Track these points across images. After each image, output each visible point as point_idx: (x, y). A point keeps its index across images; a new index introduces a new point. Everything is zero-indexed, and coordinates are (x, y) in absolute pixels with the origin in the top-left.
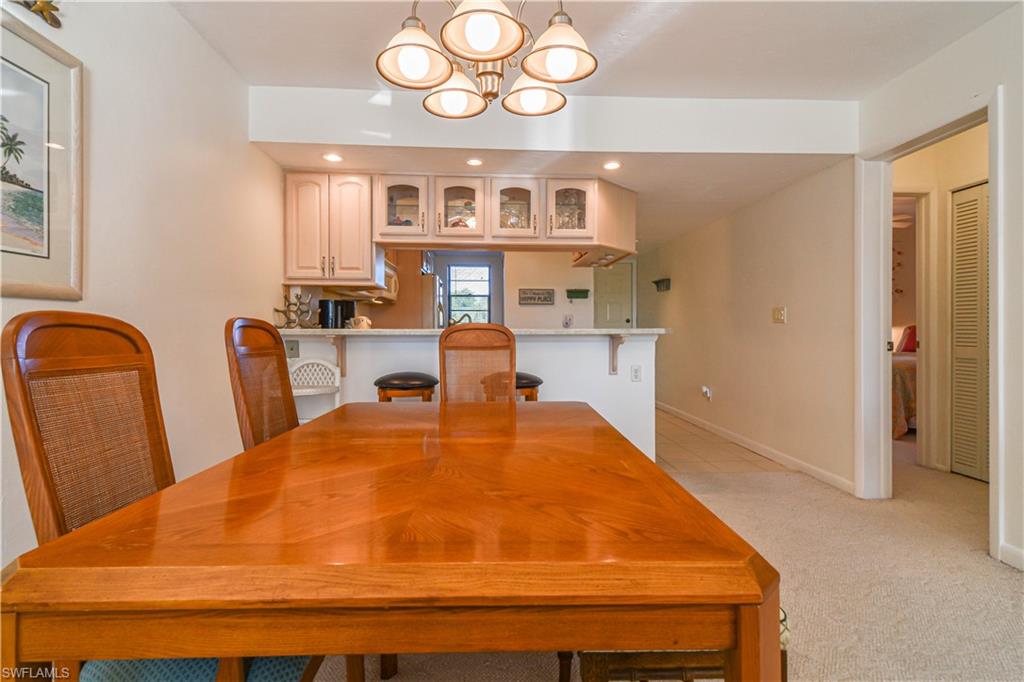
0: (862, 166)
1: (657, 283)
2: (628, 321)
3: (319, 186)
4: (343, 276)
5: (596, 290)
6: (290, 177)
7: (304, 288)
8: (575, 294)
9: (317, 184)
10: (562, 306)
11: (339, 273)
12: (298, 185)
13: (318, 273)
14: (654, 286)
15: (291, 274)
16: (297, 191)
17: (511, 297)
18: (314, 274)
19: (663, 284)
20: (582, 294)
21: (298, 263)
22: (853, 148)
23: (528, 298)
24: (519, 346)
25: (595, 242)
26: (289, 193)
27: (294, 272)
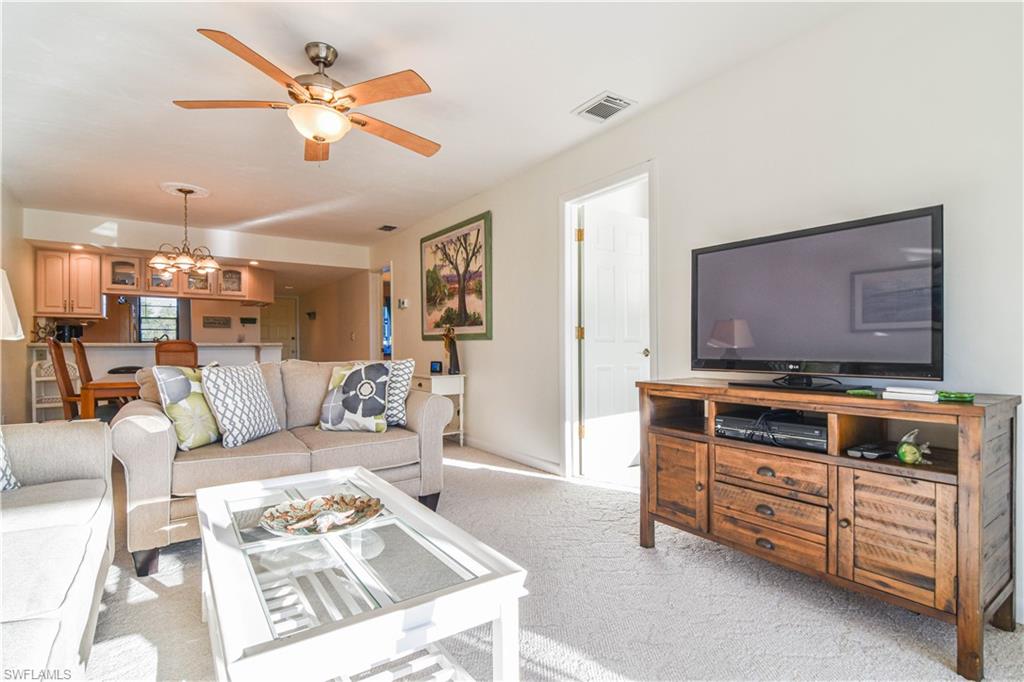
0: (371, 275)
1: (309, 314)
2: (293, 338)
3: (63, 260)
4: (78, 312)
5: (261, 318)
6: (40, 253)
7: (48, 319)
8: (244, 321)
9: (60, 257)
10: (237, 328)
11: (76, 310)
12: (46, 258)
13: (61, 310)
14: (307, 316)
15: (40, 310)
16: (45, 261)
17: (197, 322)
18: (59, 311)
19: (312, 315)
20: (253, 321)
21: (45, 303)
22: (367, 266)
23: (209, 323)
24: (200, 352)
25: (247, 299)
26: (39, 263)
27: (41, 308)
